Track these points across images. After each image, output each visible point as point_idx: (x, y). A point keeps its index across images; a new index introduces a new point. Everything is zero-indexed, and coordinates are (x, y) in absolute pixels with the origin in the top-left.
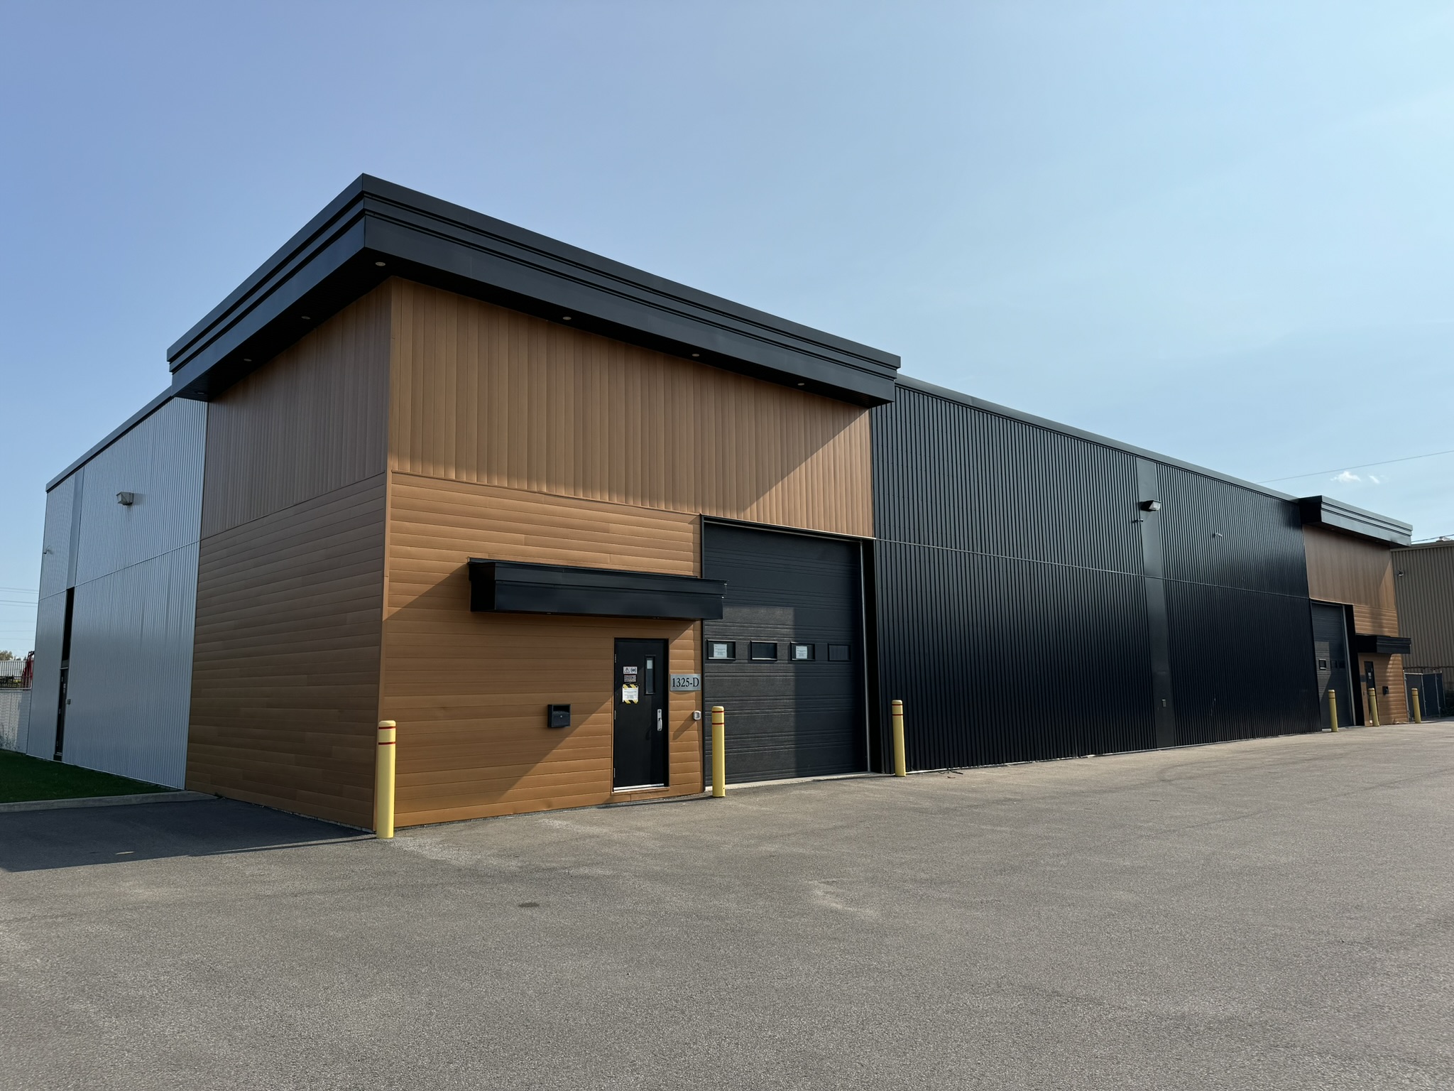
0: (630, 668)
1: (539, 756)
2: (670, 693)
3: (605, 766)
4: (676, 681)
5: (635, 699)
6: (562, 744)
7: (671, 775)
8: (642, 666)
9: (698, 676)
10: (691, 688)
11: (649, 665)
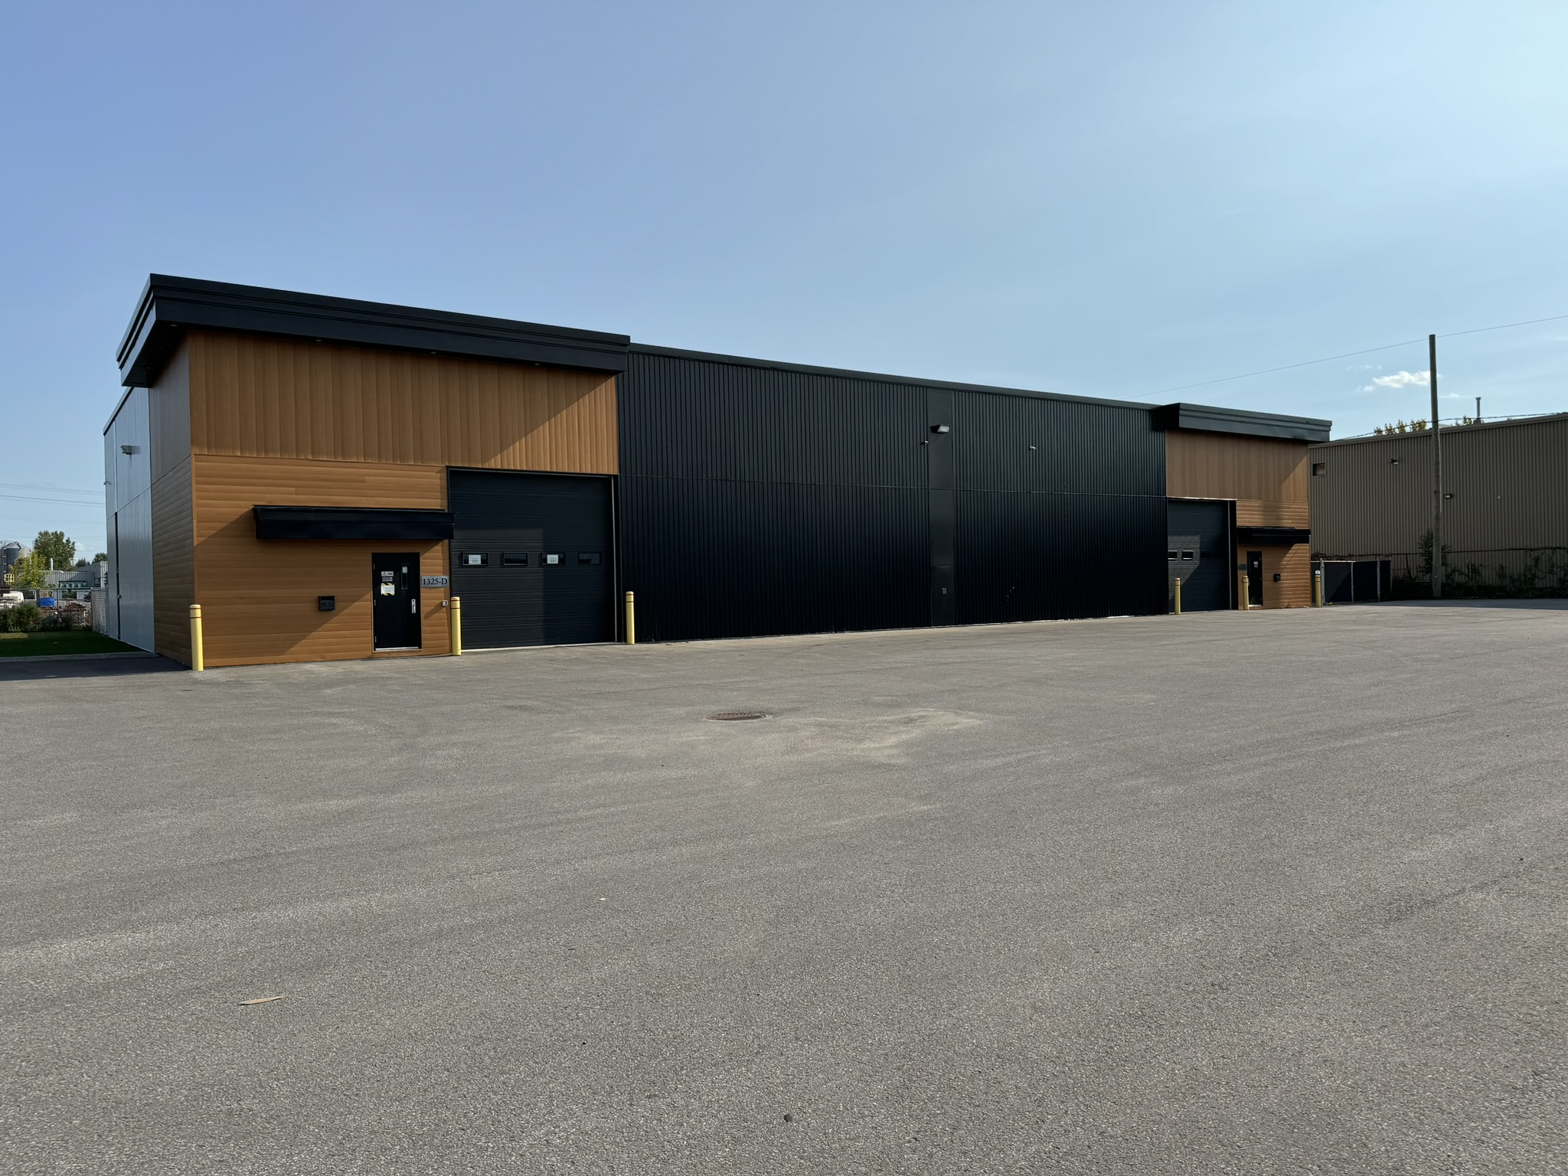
0: (387, 573)
1: (315, 628)
2: (421, 589)
3: (369, 634)
4: (427, 581)
5: (392, 593)
6: (332, 620)
7: (423, 642)
8: (397, 571)
9: (447, 577)
10: (439, 585)
11: (405, 570)
